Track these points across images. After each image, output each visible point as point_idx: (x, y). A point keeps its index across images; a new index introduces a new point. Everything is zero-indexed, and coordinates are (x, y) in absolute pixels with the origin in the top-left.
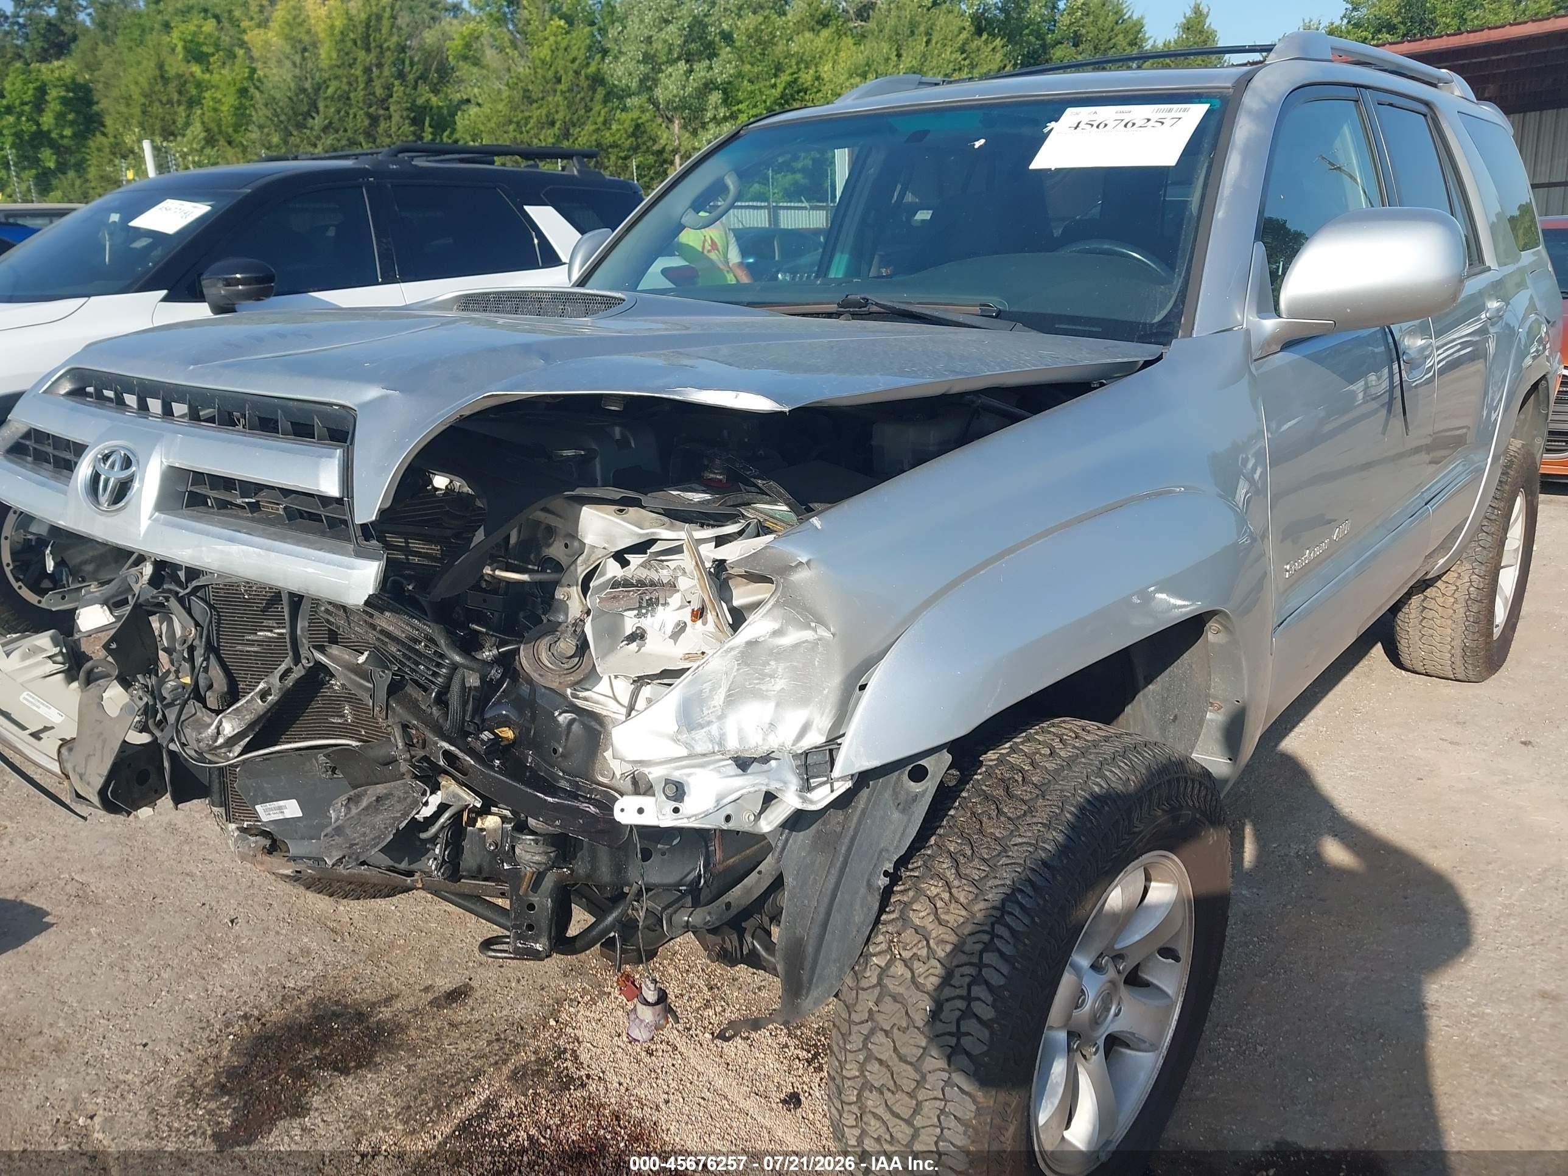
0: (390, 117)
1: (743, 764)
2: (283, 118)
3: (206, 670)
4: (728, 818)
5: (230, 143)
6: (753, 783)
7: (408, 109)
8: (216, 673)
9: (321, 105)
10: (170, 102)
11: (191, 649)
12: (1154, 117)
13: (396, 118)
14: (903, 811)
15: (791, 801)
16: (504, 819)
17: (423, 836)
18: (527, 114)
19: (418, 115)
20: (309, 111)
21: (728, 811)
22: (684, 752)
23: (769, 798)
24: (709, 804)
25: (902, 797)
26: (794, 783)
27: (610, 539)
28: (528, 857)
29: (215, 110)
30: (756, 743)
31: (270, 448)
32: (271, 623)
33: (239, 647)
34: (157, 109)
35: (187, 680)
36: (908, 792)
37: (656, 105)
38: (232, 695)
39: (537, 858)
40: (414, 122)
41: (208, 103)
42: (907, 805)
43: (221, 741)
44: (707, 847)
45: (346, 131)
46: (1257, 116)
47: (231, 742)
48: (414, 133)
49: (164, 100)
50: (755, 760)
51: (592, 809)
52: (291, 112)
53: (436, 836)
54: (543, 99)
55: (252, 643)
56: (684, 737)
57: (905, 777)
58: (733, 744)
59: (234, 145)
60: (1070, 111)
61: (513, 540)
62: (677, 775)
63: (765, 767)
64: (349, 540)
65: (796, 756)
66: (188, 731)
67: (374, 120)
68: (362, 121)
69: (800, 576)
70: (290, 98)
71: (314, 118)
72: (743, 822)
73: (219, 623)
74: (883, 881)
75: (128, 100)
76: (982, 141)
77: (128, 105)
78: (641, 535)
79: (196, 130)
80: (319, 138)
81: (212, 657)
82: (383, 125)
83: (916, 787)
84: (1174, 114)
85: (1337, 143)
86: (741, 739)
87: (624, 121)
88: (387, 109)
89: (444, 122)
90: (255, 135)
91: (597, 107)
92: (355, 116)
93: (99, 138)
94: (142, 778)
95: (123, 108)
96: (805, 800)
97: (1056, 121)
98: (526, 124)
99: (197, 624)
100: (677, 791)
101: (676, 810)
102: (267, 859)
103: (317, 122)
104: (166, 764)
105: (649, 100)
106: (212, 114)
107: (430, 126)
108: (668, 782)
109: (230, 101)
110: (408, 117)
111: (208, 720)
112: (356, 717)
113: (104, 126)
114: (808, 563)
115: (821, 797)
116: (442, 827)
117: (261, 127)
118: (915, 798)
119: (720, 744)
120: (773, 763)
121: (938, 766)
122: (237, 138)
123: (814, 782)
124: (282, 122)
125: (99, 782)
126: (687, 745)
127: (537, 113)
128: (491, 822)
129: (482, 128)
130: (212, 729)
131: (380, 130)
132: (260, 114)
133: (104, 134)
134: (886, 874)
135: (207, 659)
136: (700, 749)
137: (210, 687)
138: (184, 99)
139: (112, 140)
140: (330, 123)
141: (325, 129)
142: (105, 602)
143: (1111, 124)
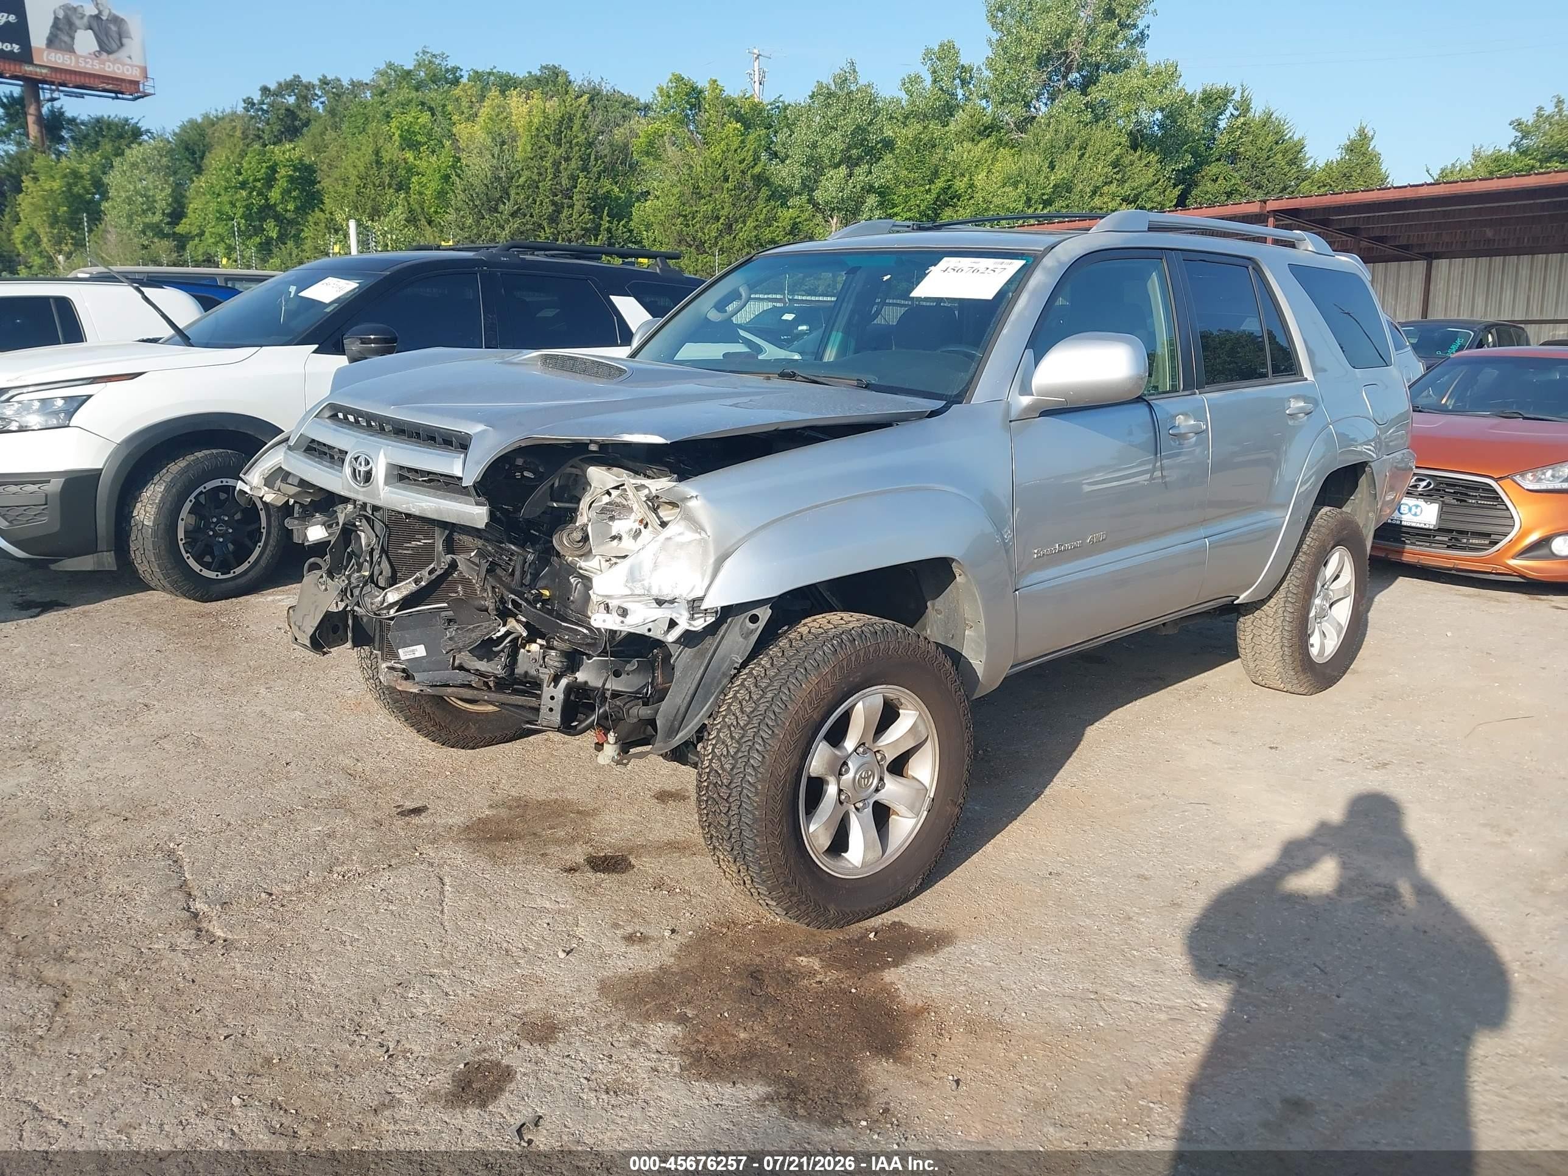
0: (571, 206)
1: (660, 602)
2: (477, 203)
3: (379, 563)
4: (649, 630)
5: (430, 223)
6: (664, 614)
7: (589, 199)
8: (385, 565)
9: (512, 192)
10: (382, 184)
11: (372, 550)
12: (991, 267)
13: (578, 207)
14: (745, 638)
15: (683, 625)
16: (541, 646)
17: (495, 649)
18: (695, 209)
19: (598, 205)
20: (501, 197)
21: (650, 626)
22: (630, 593)
23: (672, 624)
24: (639, 620)
25: (745, 631)
26: (686, 615)
27: (604, 484)
28: (551, 663)
29: (420, 193)
30: (667, 593)
31: (431, 453)
32: (421, 537)
33: (400, 551)
34: (370, 191)
35: (367, 574)
36: (748, 629)
37: (816, 205)
38: (393, 581)
39: (556, 664)
40: (594, 210)
41: (414, 186)
42: (747, 635)
43: (385, 604)
44: (654, 673)
45: (532, 216)
46: (1048, 271)
47: (391, 606)
48: (593, 221)
49: (377, 183)
50: (666, 601)
51: (585, 631)
52: (485, 199)
53: (502, 651)
54: (710, 195)
55: (407, 548)
56: (629, 585)
57: (747, 620)
58: (655, 592)
59: (433, 224)
60: (945, 259)
61: (556, 485)
62: (625, 605)
63: (672, 606)
64: (471, 496)
65: (688, 602)
66: (366, 599)
67: (558, 209)
68: (547, 208)
69: (692, 504)
70: (486, 185)
71: (504, 204)
72: (657, 634)
73: (389, 536)
74: (733, 672)
75: (345, 181)
76: (889, 276)
77: (345, 185)
78: (618, 481)
79: (399, 213)
80: (507, 221)
81: (384, 557)
82: (566, 212)
83: (752, 626)
84: (1003, 266)
85: (1149, 283)
86: (660, 590)
87: (786, 215)
88: (571, 198)
89: (621, 211)
90: (451, 217)
91: (761, 203)
92: (541, 204)
93: (318, 213)
94: (335, 630)
95: (340, 188)
96: (691, 625)
97: (935, 265)
98: (694, 218)
99: (377, 536)
100: (624, 613)
101: (622, 622)
102: (404, 682)
103: (507, 208)
104: (350, 622)
105: (809, 201)
106: (417, 196)
107: (608, 215)
108: (619, 607)
109: (434, 185)
110: (589, 206)
111: (377, 594)
112: (465, 592)
113: (323, 203)
114: (696, 497)
115: (699, 624)
116: (505, 647)
117: (458, 210)
118: (752, 632)
119: (648, 591)
120: (676, 604)
121: (764, 614)
122: (437, 219)
123: (696, 616)
124: (477, 206)
125: (311, 631)
126: (630, 589)
127: (705, 208)
128: (534, 647)
129: (652, 219)
130: (380, 599)
131: (563, 216)
132: (458, 198)
133: (322, 210)
134: (735, 668)
135: (380, 557)
136: (637, 592)
137: (381, 573)
138: (394, 182)
139: (328, 216)
140: (519, 209)
141: (513, 215)
142: (323, 524)
143: (965, 269)
